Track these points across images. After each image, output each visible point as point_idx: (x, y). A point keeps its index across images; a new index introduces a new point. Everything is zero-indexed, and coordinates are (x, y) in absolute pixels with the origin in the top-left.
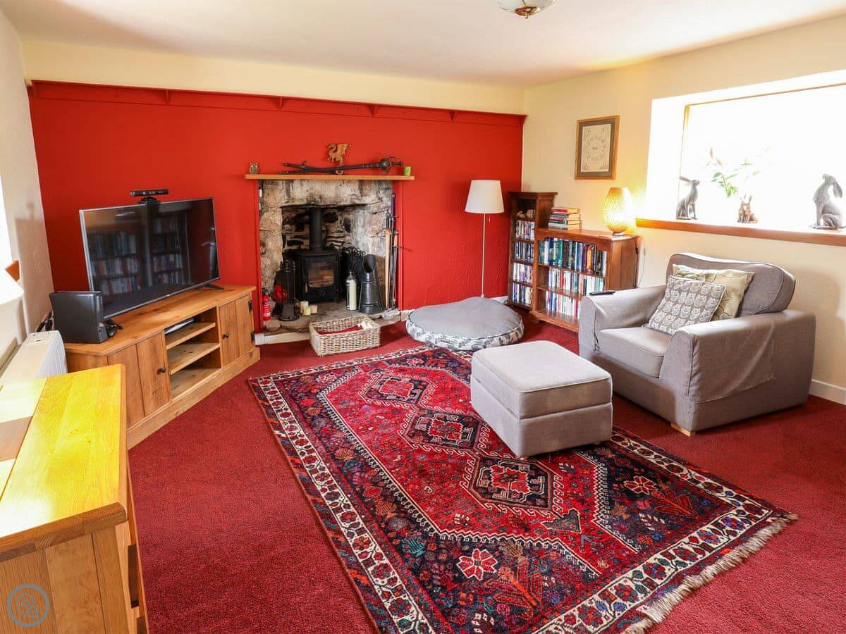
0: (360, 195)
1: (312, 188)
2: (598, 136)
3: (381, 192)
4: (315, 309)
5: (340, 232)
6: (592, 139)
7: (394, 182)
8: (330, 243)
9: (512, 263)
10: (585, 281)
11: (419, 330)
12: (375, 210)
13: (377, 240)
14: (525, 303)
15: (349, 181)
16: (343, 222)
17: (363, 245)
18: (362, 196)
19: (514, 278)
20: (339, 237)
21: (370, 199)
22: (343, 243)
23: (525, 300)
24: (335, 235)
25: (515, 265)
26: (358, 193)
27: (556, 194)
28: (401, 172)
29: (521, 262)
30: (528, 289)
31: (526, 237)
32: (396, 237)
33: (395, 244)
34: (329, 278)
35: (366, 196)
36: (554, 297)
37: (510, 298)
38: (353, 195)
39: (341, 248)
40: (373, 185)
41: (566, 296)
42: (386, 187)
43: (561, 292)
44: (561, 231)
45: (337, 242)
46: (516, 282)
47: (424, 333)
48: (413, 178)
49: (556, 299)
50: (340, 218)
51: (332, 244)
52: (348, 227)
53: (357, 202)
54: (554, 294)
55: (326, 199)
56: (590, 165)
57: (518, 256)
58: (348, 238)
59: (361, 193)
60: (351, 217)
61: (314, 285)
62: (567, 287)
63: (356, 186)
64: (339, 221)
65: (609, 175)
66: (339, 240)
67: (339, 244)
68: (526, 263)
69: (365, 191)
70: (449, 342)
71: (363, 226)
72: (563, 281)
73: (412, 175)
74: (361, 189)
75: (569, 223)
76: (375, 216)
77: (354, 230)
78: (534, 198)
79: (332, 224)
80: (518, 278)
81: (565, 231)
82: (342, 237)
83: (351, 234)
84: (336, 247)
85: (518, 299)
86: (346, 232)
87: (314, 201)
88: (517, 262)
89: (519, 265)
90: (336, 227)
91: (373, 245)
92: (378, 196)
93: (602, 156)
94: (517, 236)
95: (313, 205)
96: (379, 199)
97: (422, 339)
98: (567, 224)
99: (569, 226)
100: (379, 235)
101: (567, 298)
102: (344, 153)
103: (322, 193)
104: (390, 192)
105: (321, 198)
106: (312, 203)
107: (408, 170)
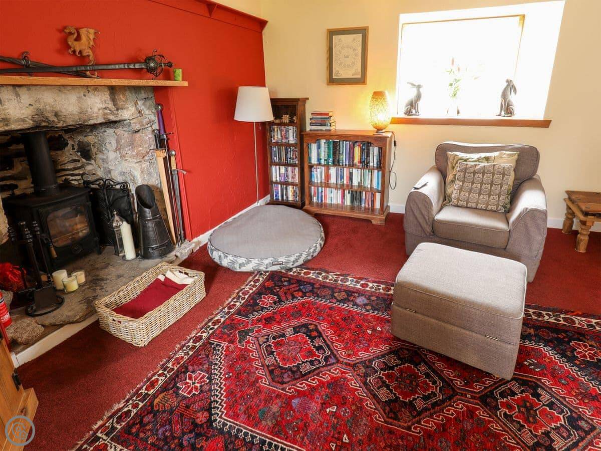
0: (114, 109)
1: (38, 101)
2: (348, 45)
3: (140, 103)
4: (80, 277)
5: (75, 161)
6: (343, 48)
7: (156, 89)
8: (64, 178)
9: (271, 166)
10: (351, 174)
11: (241, 260)
12: (138, 127)
13: (145, 165)
14: (288, 200)
15: (96, 88)
16: (76, 147)
17: (122, 173)
18: (117, 109)
19: (274, 180)
20: (75, 169)
21: (127, 113)
22: (82, 175)
23: (287, 197)
24: (70, 166)
25: (273, 168)
26: (111, 105)
27: (308, 99)
28: (168, 76)
29: (280, 164)
30: (290, 188)
31: (284, 141)
32: (173, 158)
33: (174, 167)
34: (80, 227)
35: (122, 109)
36: (320, 191)
37: (272, 196)
38: (105, 109)
39: (82, 182)
40: (128, 94)
41: (331, 188)
42: (145, 96)
43: (327, 185)
44: (325, 132)
45: (73, 175)
46: (276, 183)
47: (249, 262)
48: (186, 84)
49: (322, 192)
50: (70, 142)
51: (66, 180)
52: (86, 153)
53: (112, 118)
54: (320, 188)
55: (65, 116)
56: (341, 72)
57: (276, 159)
58: (89, 168)
59: (114, 105)
60: (91, 139)
61: (61, 242)
62: (333, 180)
63: (106, 96)
64: (69, 146)
65: (361, 80)
66: (77, 172)
67: (79, 177)
68: (287, 165)
69: (121, 103)
70: (280, 264)
71: (118, 149)
72: (328, 176)
73: (183, 79)
74: (114, 100)
75: (332, 125)
76: (137, 135)
77: (100, 156)
78: (294, 103)
79: (59, 152)
80: (278, 179)
81: (328, 133)
82: (79, 168)
83: (93, 162)
84: (73, 182)
85: (280, 198)
86: (84, 160)
87: (47, 120)
88: (276, 165)
89: (278, 167)
90: (68, 155)
91: (142, 172)
92: (137, 109)
93: (353, 63)
94: (273, 141)
95: (44, 127)
96: (140, 112)
97: (248, 268)
98: (330, 126)
99: (332, 128)
100: (147, 158)
101: (333, 190)
102: (92, 43)
103: (58, 108)
104: (151, 102)
105: (56, 115)
106: (44, 124)
107: (179, 72)
